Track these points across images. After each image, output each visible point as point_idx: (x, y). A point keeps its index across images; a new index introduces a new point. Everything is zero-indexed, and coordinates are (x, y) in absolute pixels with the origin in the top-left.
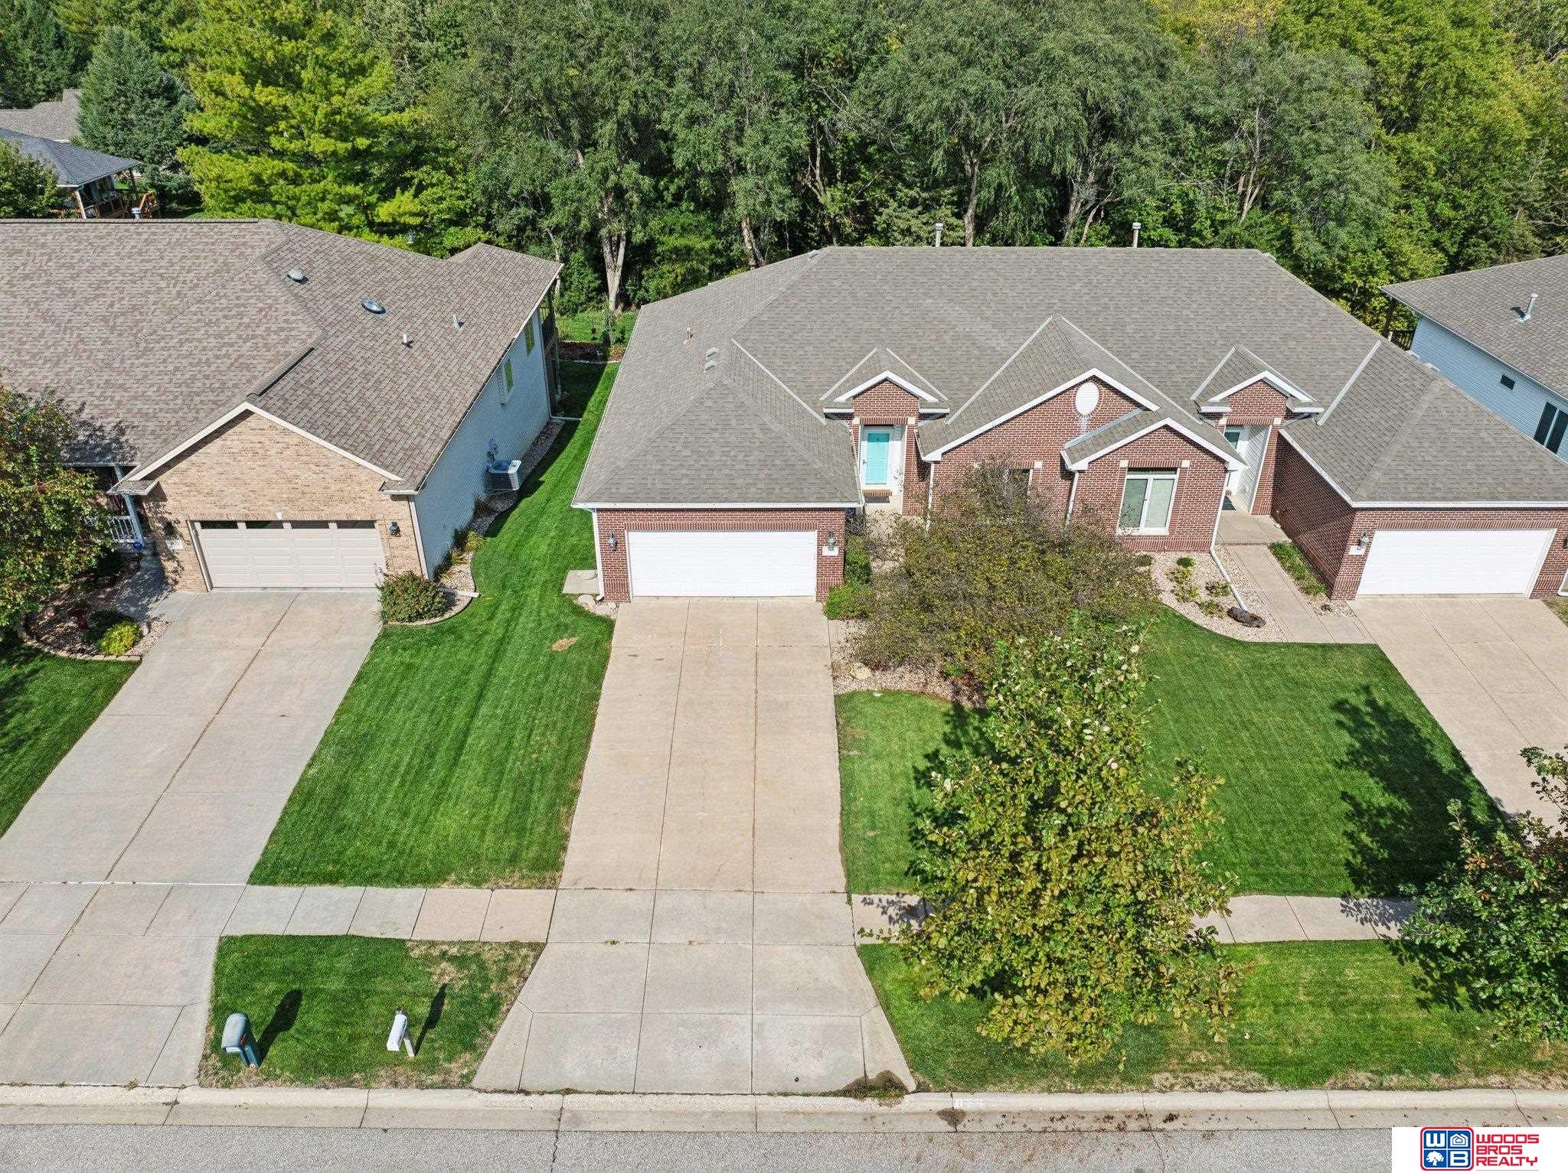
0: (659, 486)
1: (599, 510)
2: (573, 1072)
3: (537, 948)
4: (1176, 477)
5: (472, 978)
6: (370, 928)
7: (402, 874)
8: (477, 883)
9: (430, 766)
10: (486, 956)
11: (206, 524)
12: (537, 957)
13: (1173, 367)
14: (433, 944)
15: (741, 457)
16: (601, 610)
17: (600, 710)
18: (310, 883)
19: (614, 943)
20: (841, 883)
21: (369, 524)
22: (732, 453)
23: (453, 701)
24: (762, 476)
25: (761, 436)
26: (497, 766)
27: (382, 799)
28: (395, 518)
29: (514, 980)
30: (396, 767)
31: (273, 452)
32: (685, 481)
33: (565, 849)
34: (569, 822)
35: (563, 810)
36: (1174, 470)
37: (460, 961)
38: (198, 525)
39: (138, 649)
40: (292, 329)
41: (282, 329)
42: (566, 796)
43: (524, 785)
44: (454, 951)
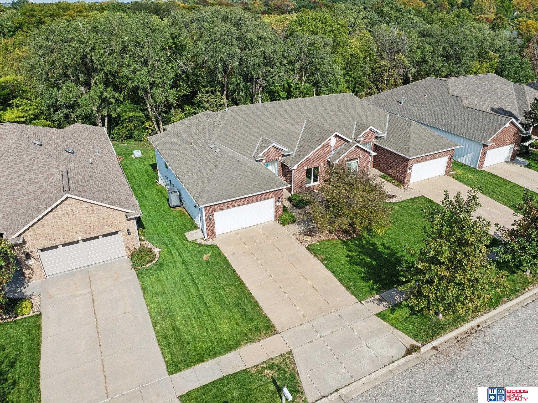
0: (225, 194)
1: (205, 207)
2: (334, 384)
3: (290, 353)
4: (358, 161)
5: (278, 371)
6: (230, 371)
7: (224, 348)
8: (252, 341)
9: (200, 311)
10: (276, 362)
11: (42, 250)
12: (292, 356)
14: (256, 366)
16: (208, 243)
18: (194, 365)
19: (311, 342)
20: (356, 300)
21: (116, 233)
22: (243, 178)
23: (187, 287)
24: (256, 183)
25: (249, 170)
26: (222, 303)
27: (193, 328)
28: (128, 227)
29: (292, 366)
30: (188, 315)
32: (233, 190)
33: (270, 320)
34: (263, 312)
35: (258, 308)
36: (357, 159)
37: (270, 367)
38: (39, 251)
40: (49, 164)
41: (45, 165)
42: (254, 304)
43: (238, 306)
44: (265, 366)
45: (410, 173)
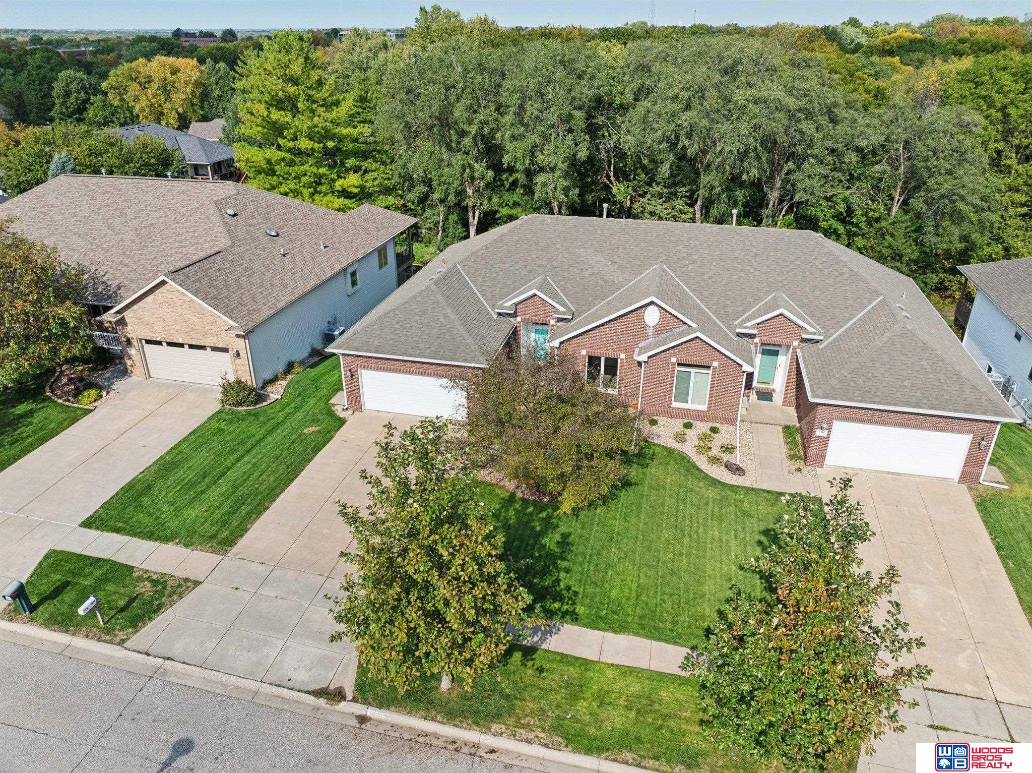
0: (376, 343)
1: (343, 355)
2: (177, 649)
3: (197, 583)
4: (710, 372)
5: (156, 592)
6: (121, 559)
7: (153, 534)
8: (186, 546)
9: (200, 483)
10: (169, 583)
11: (148, 342)
12: (194, 588)
13: (728, 302)
14: (147, 571)
15: (427, 332)
16: (342, 415)
17: (308, 468)
18: (107, 531)
19: (237, 589)
21: (226, 350)
23: (232, 452)
26: (234, 488)
27: (166, 495)
28: (238, 348)
29: (175, 597)
30: (183, 480)
31: (177, 304)
33: (242, 536)
34: (252, 524)
35: (254, 516)
36: (709, 367)
37: (155, 583)
38: (144, 342)
39: (96, 404)
42: (259, 510)
43: (241, 500)
44: (155, 577)
45: (825, 441)
